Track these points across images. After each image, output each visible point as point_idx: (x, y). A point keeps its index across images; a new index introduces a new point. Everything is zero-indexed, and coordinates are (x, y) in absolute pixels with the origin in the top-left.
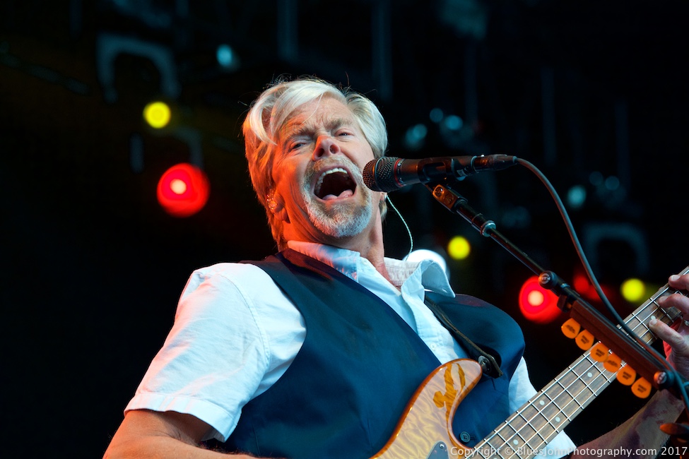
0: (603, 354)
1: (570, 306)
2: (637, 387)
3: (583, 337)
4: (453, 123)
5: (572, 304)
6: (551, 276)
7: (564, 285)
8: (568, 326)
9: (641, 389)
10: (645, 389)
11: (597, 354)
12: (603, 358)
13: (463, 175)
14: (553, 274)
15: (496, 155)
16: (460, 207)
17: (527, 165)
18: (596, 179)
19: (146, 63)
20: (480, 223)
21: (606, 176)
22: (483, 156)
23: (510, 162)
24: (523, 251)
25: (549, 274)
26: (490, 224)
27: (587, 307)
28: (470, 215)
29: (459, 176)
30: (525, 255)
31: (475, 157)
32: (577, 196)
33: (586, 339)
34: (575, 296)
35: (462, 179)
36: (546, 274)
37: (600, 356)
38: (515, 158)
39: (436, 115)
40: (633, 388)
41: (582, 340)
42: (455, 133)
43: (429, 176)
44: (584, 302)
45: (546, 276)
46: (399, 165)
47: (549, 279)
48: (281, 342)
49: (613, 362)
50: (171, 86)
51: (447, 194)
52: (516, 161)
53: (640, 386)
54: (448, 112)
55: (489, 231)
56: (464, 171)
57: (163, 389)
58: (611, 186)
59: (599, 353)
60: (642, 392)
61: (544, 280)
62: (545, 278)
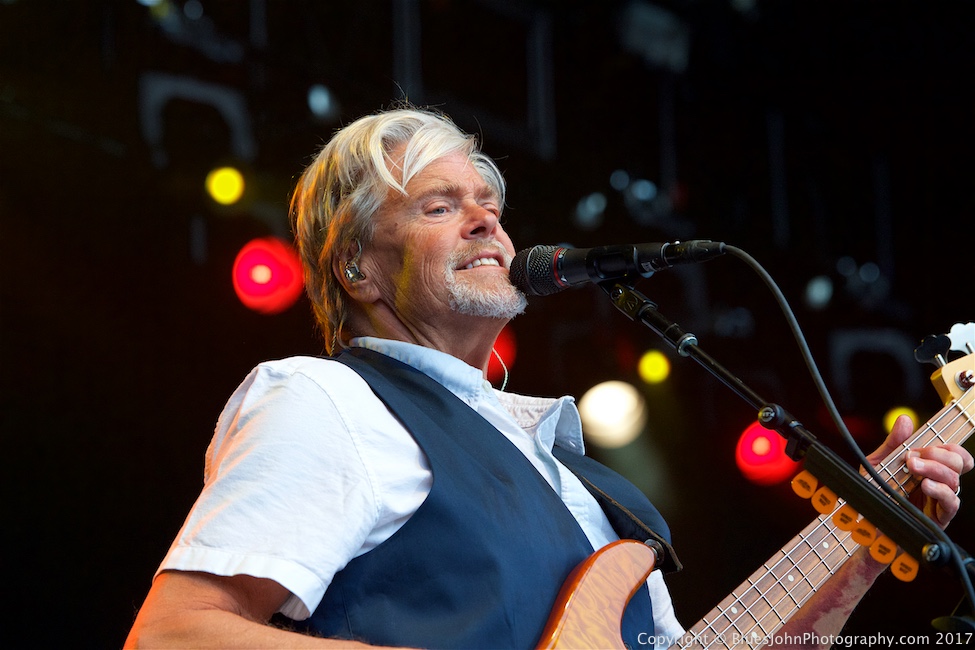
0: (850, 520)
1: (803, 453)
2: (899, 566)
3: (822, 496)
4: (643, 190)
5: (805, 450)
6: (775, 411)
7: (794, 423)
8: (801, 481)
9: (905, 568)
10: (910, 569)
11: (841, 520)
12: (849, 525)
13: (651, 270)
14: (778, 408)
15: (696, 242)
16: (646, 315)
17: (740, 255)
18: (846, 267)
19: (209, 113)
20: (675, 337)
21: (860, 263)
22: (678, 242)
23: (716, 251)
24: (736, 376)
25: (773, 408)
26: (690, 338)
27: (826, 454)
28: (661, 326)
29: (645, 272)
30: (739, 381)
31: (667, 244)
32: (819, 292)
33: (826, 499)
34: (810, 438)
35: (649, 275)
36: (769, 408)
37: (846, 522)
38: (722, 244)
39: (619, 180)
40: (892, 567)
41: (821, 500)
42: (646, 204)
43: (604, 273)
44: (823, 447)
45: (768, 411)
46: (560, 256)
47: (773, 415)
48: (397, 488)
49: (865, 531)
50: (244, 145)
51: (629, 297)
52: (724, 249)
53: (902, 564)
54: (636, 176)
55: (687, 348)
56: (652, 264)
57: (228, 545)
58: (867, 277)
59: (844, 519)
60: (905, 572)
61: (765, 417)
62: (767, 414)
